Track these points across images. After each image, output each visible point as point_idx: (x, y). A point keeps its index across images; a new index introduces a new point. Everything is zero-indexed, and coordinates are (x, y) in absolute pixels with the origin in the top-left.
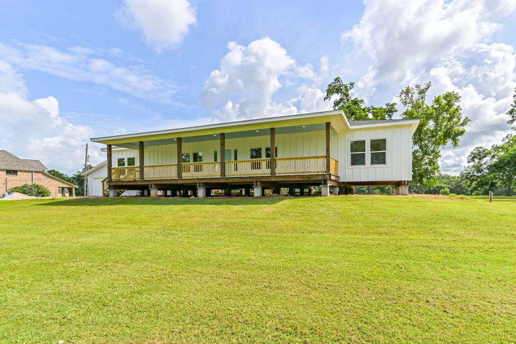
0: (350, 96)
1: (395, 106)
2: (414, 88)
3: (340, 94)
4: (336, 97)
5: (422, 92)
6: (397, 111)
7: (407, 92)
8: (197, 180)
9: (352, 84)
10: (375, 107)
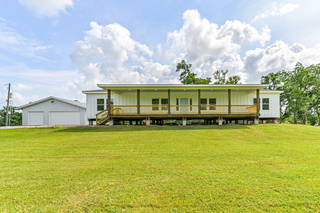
0: (190, 71)
1: (211, 79)
2: (221, 71)
3: (183, 69)
4: (182, 71)
5: (224, 74)
6: (211, 82)
7: (217, 73)
8: (183, 115)
9: (190, 65)
10: (202, 78)
